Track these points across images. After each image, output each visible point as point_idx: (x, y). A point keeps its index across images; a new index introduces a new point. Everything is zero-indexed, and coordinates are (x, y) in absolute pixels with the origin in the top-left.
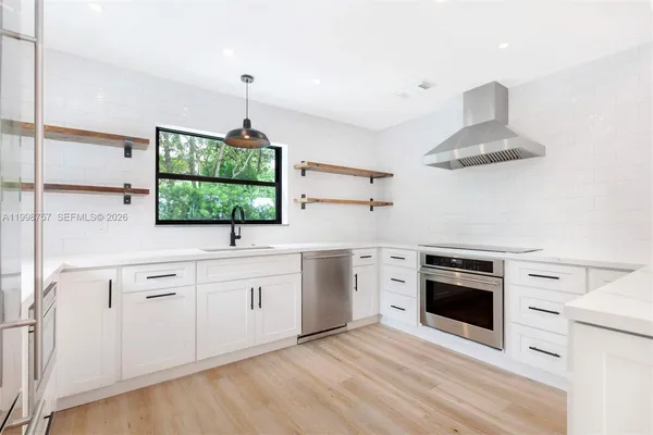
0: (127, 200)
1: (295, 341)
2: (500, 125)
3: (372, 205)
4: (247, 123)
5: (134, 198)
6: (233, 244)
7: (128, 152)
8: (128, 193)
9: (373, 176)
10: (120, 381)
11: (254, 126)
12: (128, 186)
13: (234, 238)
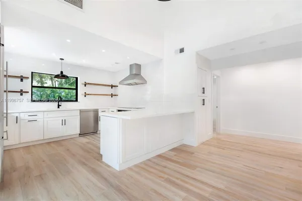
0: (22, 94)
1: (78, 136)
2: (138, 75)
3: (112, 95)
4: (62, 72)
5: (24, 94)
6: (58, 107)
7: (22, 80)
8: (22, 92)
9: (112, 86)
10: (20, 144)
11: (64, 73)
12: (22, 90)
13: (59, 106)
